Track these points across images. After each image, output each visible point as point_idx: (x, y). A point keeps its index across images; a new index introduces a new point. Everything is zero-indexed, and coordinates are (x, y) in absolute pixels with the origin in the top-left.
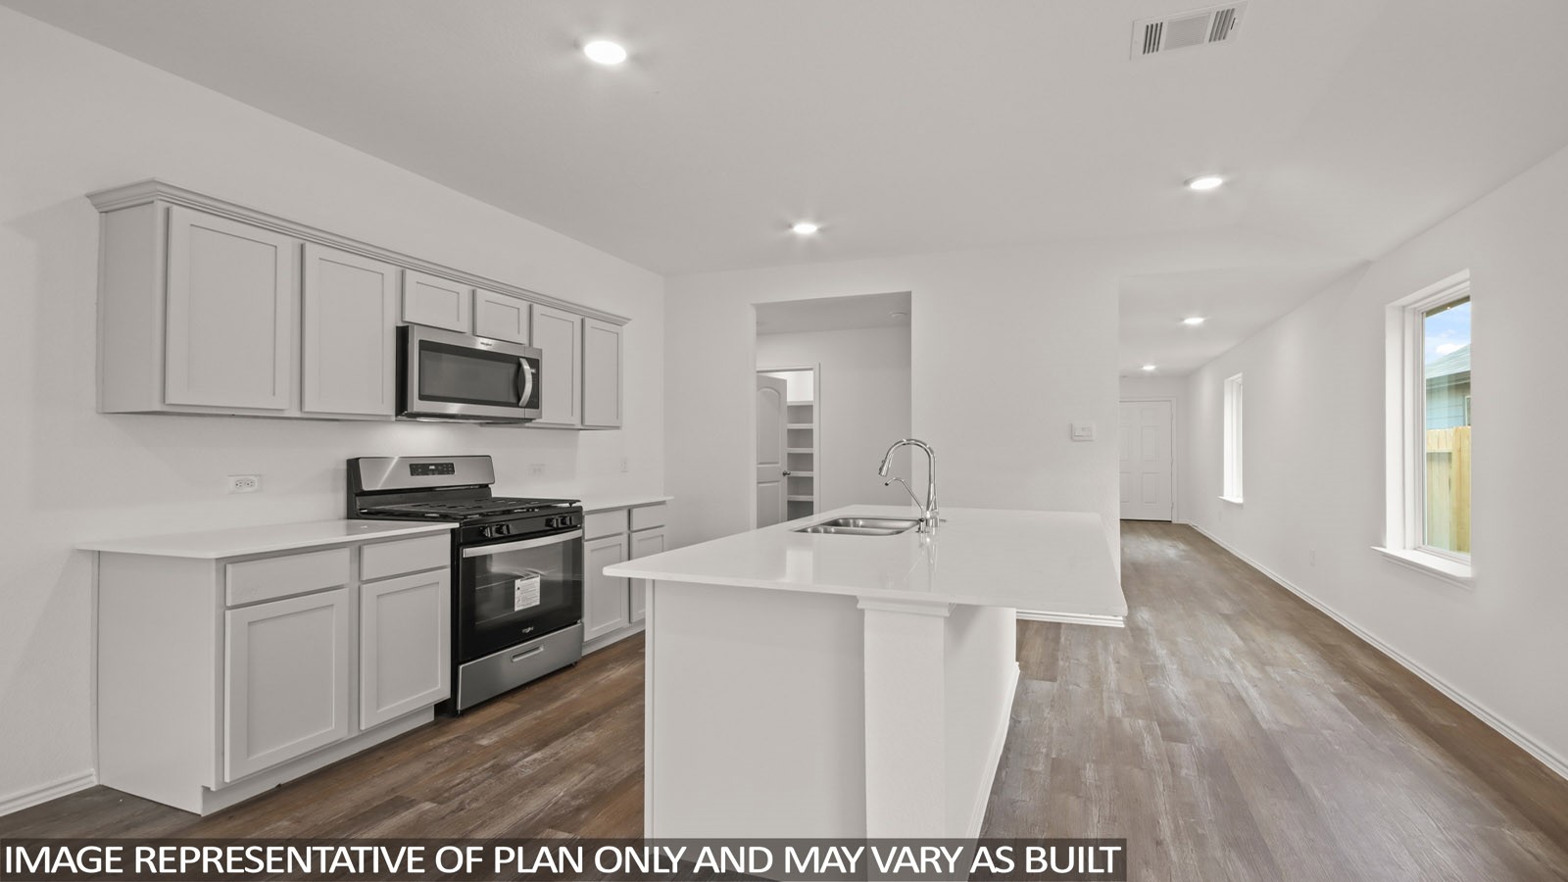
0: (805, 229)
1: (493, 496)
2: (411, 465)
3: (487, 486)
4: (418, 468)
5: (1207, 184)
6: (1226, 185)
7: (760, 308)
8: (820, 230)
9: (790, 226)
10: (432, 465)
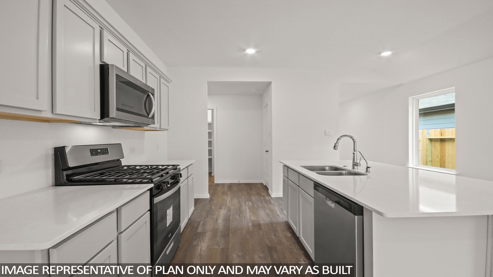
0: (251, 51)
1: (123, 165)
2: (90, 150)
3: (119, 160)
4: (94, 151)
5: (386, 54)
6: (392, 54)
7: (209, 83)
8: (257, 52)
9: (245, 50)
10: (99, 149)
